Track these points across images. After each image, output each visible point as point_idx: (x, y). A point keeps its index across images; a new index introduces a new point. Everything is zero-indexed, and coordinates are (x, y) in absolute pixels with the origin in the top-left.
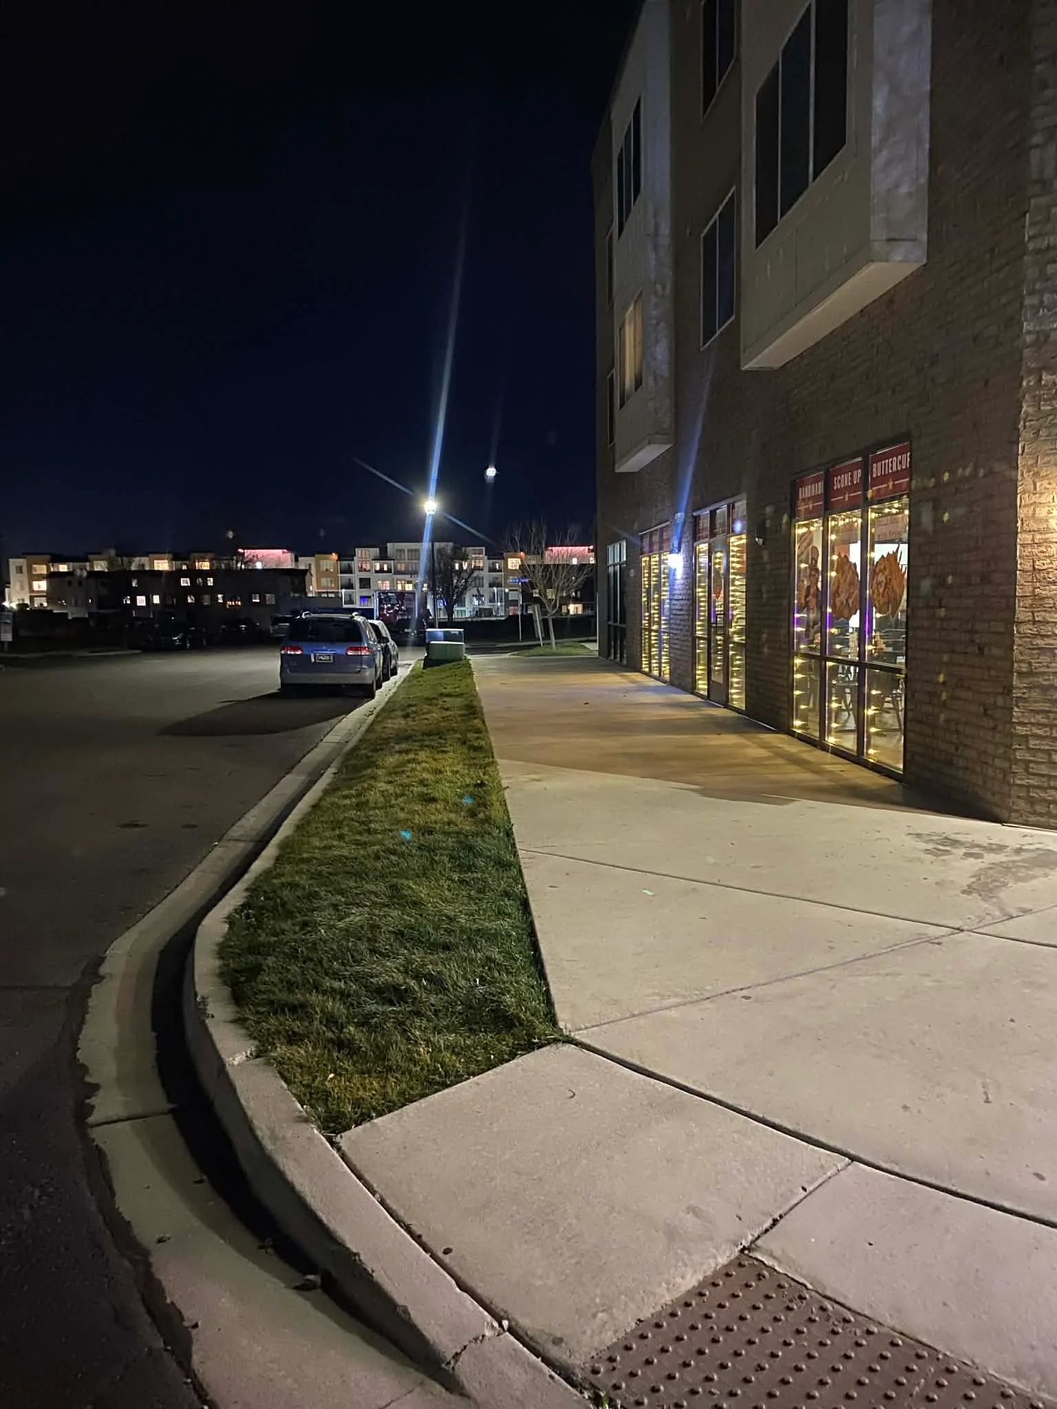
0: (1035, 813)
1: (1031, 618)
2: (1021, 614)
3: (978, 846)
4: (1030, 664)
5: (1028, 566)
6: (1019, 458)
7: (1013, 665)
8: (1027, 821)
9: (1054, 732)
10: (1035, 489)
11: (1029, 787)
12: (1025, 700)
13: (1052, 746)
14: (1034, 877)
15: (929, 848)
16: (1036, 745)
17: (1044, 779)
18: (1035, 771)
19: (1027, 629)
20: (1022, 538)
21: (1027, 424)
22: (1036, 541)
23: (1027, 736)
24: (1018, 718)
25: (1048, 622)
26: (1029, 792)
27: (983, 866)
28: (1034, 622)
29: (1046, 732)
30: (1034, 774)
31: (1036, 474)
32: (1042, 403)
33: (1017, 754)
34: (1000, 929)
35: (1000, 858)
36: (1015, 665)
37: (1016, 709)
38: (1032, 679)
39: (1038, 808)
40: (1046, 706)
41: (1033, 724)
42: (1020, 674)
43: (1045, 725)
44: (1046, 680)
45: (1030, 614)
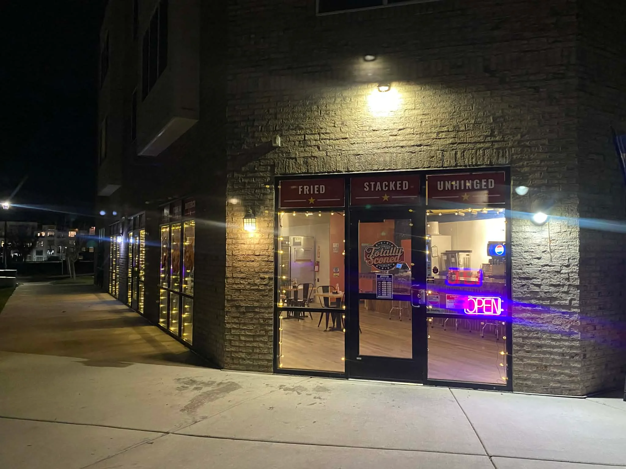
0: (234, 364)
1: (232, 276)
2: (228, 275)
3: (203, 383)
4: (231, 296)
5: (230, 253)
6: (227, 207)
7: (225, 296)
8: (231, 367)
9: (241, 326)
10: (233, 220)
11: (232, 352)
12: (230, 312)
13: (240, 333)
14: (217, 398)
15: (179, 387)
16: (234, 333)
17: (237, 348)
18: (234, 344)
19: (230, 281)
20: (228, 241)
21: (229, 193)
22: (233, 243)
23: (230, 328)
24: (227, 320)
25: (238, 278)
26: (231, 354)
27: (200, 394)
28: (233, 278)
29: (238, 326)
30: (233, 346)
31: (233, 214)
32: (234, 185)
33: (227, 337)
34: (188, 431)
35: (210, 389)
36: (226, 297)
37: (226, 316)
38: (233, 303)
39: (235, 361)
40: (238, 315)
41: (233, 323)
42: (228, 300)
43: (237, 323)
44: (237, 303)
45: (231, 274)
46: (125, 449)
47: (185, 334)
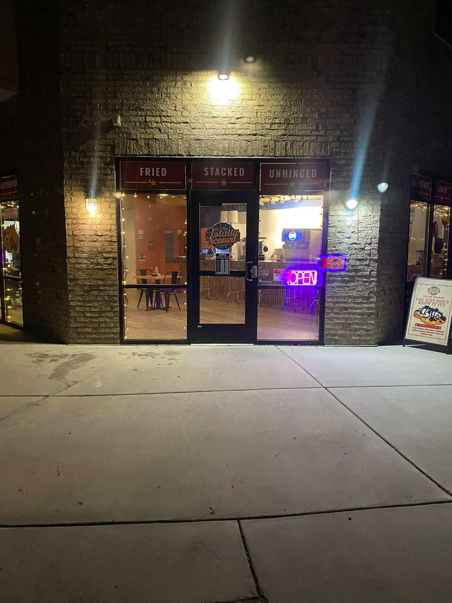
0: (79, 338)
1: (73, 256)
2: (69, 254)
3: (57, 356)
4: (74, 275)
5: (71, 234)
6: (64, 186)
7: (67, 276)
8: (77, 342)
9: (85, 303)
10: (72, 200)
11: (77, 327)
12: (73, 291)
13: (85, 310)
14: (79, 366)
15: (34, 360)
16: (79, 310)
17: (83, 324)
18: (79, 321)
19: (72, 260)
20: (68, 221)
21: (67, 172)
22: (73, 223)
23: (75, 306)
24: (71, 298)
25: (80, 258)
26: (77, 330)
27: (59, 364)
28: (75, 257)
29: (82, 304)
30: (78, 322)
31: (72, 194)
32: (72, 164)
33: (72, 314)
34: (65, 392)
35: (66, 360)
36: (68, 276)
37: (69, 295)
38: (75, 282)
39: (81, 336)
40: (82, 293)
41: (77, 301)
42: (71, 280)
43: (82, 301)
44: (81, 282)
45: (73, 254)
46: (14, 411)
47: (9, 317)
